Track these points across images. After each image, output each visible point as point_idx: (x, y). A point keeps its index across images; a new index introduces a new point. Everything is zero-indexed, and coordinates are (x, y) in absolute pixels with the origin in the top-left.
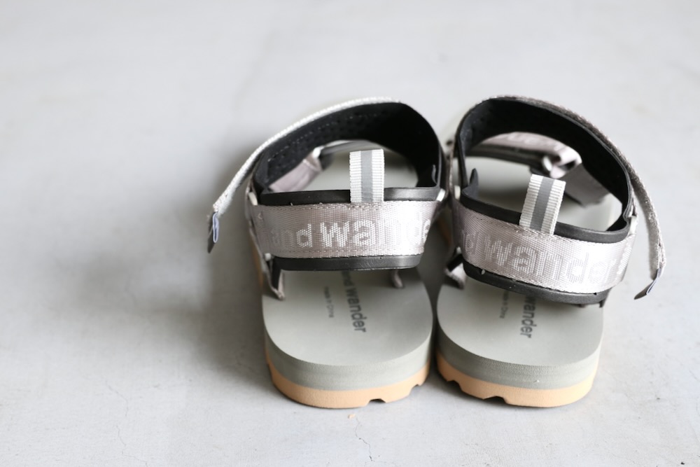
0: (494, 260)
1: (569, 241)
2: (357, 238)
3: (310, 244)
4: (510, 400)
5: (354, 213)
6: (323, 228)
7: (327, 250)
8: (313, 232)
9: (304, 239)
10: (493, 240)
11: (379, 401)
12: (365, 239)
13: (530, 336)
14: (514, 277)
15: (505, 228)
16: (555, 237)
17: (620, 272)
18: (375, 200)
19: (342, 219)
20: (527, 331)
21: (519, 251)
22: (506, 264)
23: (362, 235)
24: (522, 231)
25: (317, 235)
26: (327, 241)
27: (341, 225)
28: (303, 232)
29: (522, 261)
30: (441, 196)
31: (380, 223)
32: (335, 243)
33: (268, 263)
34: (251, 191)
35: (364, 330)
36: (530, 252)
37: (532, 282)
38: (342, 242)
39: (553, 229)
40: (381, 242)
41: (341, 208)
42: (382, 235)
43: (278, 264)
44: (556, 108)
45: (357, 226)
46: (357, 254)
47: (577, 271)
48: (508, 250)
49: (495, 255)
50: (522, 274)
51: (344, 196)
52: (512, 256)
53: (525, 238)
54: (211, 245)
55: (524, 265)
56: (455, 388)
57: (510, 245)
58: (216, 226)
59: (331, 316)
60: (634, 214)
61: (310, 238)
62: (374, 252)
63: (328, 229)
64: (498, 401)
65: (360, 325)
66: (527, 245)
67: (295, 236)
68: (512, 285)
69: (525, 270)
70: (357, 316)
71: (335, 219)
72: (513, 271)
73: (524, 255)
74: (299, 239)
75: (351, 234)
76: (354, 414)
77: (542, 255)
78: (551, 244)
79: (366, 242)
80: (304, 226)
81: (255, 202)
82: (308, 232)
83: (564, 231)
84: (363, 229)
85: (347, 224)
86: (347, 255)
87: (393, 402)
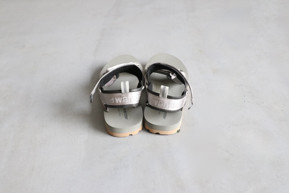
0: (154, 104)
1: (170, 99)
2: (124, 101)
3: (113, 102)
4: (160, 133)
5: (123, 95)
6: (116, 99)
7: (117, 103)
8: (114, 100)
9: (112, 101)
10: (154, 99)
11: (132, 135)
12: (125, 101)
13: (165, 118)
14: (159, 107)
15: (156, 97)
16: (167, 99)
17: (184, 104)
18: (127, 92)
19: (120, 97)
20: (165, 117)
21: (159, 102)
22: (157, 105)
23: (125, 100)
24: (160, 98)
25: (115, 100)
26: (117, 101)
27: (120, 98)
28: (112, 99)
29: (160, 104)
30: (143, 88)
31: (129, 97)
32: (119, 102)
33: (105, 105)
34: (100, 89)
35: (127, 119)
36: (162, 102)
37: (163, 108)
38: (120, 102)
39: (166, 97)
40: (129, 101)
41: (120, 94)
42: (129, 100)
43: (107, 106)
44: (169, 66)
45: (123, 98)
46: (124, 104)
47: (173, 106)
48: (157, 102)
49: (154, 103)
50: (160, 107)
51: (120, 91)
52: (158, 103)
53: (161, 99)
54: (91, 102)
55: (161, 105)
56: (148, 131)
57: (157, 101)
58: (92, 98)
59: (120, 116)
60: (187, 91)
61: (113, 101)
62: (128, 104)
63: (117, 99)
64: (158, 134)
65: (126, 118)
66: (161, 101)
67: (110, 100)
68: (158, 109)
69: (161, 106)
70: (126, 115)
71: (119, 97)
72: (158, 106)
73: (161, 103)
74: (111, 101)
75: (122, 100)
76: (126, 138)
77: (165, 103)
78: (166, 100)
79: (126, 102)
80: (112, 98)
81: (101, 92)
82: (113, 99)
83: (169, 97)
84: (125, 99)
85: (121, 98)
86: (122, 105)
87: (134, 135)
